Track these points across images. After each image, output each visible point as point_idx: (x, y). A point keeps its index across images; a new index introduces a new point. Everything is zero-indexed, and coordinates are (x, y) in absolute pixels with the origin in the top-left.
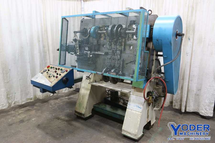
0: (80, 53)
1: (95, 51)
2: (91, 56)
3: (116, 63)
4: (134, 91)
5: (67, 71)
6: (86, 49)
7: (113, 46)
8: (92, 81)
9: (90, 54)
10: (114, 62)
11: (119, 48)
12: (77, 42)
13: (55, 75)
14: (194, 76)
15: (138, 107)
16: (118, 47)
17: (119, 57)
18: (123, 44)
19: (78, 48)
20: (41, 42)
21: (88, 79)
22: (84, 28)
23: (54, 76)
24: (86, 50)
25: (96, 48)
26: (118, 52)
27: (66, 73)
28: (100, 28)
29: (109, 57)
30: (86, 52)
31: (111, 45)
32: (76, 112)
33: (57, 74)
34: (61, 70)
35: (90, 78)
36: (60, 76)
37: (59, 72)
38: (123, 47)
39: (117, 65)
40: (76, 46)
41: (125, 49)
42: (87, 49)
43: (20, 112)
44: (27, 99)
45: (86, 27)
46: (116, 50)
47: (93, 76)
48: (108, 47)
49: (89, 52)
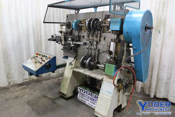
0: (64, 43)
1: (76, 41)
2: (73, 45)
3: (93, 52)
5: (50, 58)
7: (91, 37)
8: (73, 67)
10: (91, 51)
11: (95, 40)
12: (63, 34)
13: (41, 61)
14: (164, 66)
15: (109, 92)
16: (94, 38)
17: (95, 47)
18: (99, 35)
19: (63, 39)
22: (69, 22)
23: (39, 62)
24: (69, 41)
25: (77, 39)
26: (95, 43)
27: (49, 60)
28: (81, 21)
29: (87, 46)
31: (89, 36)
32: (60, 92)
33: (42, 60)
34: (46, 57)
35: (72, 65)
36: (44, 62)
37: (44, 58)
38: (98, 38)
39: (93, 54)
40: (62, 37)
41: (100, 40)
42: (70, 39)
44: (24, 80)
45: (70, 21)
46: (93, 41)
47: (74, 63)
48: (86, 38)
49: (72, 42)
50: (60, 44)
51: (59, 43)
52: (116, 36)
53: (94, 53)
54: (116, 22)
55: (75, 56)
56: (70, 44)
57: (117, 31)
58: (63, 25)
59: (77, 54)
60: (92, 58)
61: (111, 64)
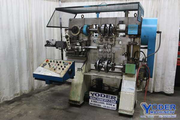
0: (71, 48)
1: (86, 45)
2: (84, 50)
3: (108, 55)
4: (126, 77)
5: (70, 63)
6: (77, 44)
7: (104, 41)
8: (84, 72)
9: (82, 49)
10: (106, 54)
11: (110, 43)
12: (69, 38)
15: (131, 89)
16: (109, 42)
17: (110, 50)
18: (114, 39)
19: (69, 44)
20: (27, 39)
21: (80, 71)
22: (75, 26)
23: (59, 69)
24: (77, 46)
26: (109, 46)
27: (69, 65)
29: (100, 50)
31: (102, 41)
32: (70, 101)
33: (61, 66)
34: (64, 63)
35: (82, 70)
36: (66, 68)
38: (114, 42)
40: (67, 42)
41: (115, 44)
42: (78, 44)
43: (11, 107)
46: (107, 45)
47: (84, 68)
48: (99, 42)
49: (81, 47)
51: (60, 49)
52: (132, 39)
55: (85, 61)
56: (78, 49)
58: (67, 30)
59: (87, 58)
60: (109, 61)
61: (131, 63)
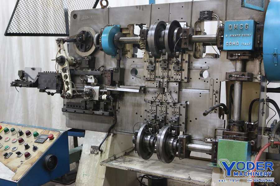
0: (74, 92)
1: (113, 84)
2: (104, 97)
3: (170, 110)
5: (52, 138)
6: (89, 81)
7: (159, 72)
9: (101, 94)
10: (164, 109)
11: (174, 77)
12: (66, 65)
16: (172, 73)
17: (175, 96)
18: (185, 66)
19: (68, 80)
21: (98, 153)
22: (84, 32)
23: (19, 153)
24: (89, 84)
25: (117, 78)
26: (174, 86)
27: (48, 144)
28: (121, 30)
29: (149, 97)
30: (90, 87)
31: (154, 70)
33: (27, 147)
34: (36, 135)
35: (102, 151)
36: (37, 152)
37: (30, 141)
38: (185, 74)
39: (171, 117)
40: (63, 74)
41: (189, 79)
42: (91, 80)
45: (86, 29)
46: (168, 82)
47: (109, 146)
48: (146, 74)
49: (98, 87)
50: (53, 94)
51: (49, 93)
52: (239, 65)
53: (174, 113)
54: (239, 30)
55: (110, 125)
56: (91, 94)
57: (244, 52)
58: (64, 41)
59: (116, 119)
60: (172, 128)
61: (234, 139)
